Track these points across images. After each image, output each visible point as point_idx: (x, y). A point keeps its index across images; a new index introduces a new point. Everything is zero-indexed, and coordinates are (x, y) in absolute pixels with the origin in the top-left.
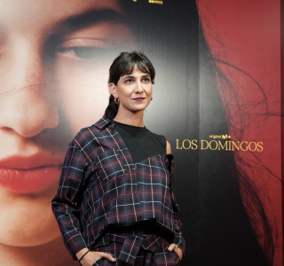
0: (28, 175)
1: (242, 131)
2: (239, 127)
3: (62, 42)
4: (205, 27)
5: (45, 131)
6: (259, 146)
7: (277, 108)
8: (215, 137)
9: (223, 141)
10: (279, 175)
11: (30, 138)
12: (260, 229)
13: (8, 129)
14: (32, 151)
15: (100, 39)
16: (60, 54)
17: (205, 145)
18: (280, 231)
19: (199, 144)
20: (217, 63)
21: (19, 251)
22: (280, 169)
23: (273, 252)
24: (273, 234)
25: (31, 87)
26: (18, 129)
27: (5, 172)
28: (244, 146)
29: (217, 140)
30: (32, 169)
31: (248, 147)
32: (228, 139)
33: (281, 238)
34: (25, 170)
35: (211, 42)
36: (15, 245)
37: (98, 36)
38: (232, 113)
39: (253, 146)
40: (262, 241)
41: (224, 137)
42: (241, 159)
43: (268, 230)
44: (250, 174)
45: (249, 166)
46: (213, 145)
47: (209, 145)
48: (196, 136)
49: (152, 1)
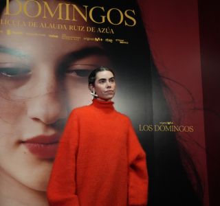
0: (49, 147)
2: (178, 117)
3: (68, 67)
4: (154, 57)
5: (59, 120)
6: (190, 129)
7: (201, 105)
8: (163, 123)
9: (168, 126)
12: (194, 180)
13: (36, 119)
14: (51, 132)
15: (91, 65)
16: (67, 74)
17: (157, 128)
19: (153, 127)
20: (162, 79)
22: (205, 143)
25: (50, 94)
26: (42, 119)
27: (35, 145)
28: (181, 129)
29: (165, 125)
31: (184, 129)
32: (171, 125)
34: (47, 144)
35: (159, 66)
36: (42, 190)
38: (173, 109)
39: (187, 129)
41: (169, 123)
42: (179, 137)
46: (162, 128)
47: (160, 128)
49: (122, 42)
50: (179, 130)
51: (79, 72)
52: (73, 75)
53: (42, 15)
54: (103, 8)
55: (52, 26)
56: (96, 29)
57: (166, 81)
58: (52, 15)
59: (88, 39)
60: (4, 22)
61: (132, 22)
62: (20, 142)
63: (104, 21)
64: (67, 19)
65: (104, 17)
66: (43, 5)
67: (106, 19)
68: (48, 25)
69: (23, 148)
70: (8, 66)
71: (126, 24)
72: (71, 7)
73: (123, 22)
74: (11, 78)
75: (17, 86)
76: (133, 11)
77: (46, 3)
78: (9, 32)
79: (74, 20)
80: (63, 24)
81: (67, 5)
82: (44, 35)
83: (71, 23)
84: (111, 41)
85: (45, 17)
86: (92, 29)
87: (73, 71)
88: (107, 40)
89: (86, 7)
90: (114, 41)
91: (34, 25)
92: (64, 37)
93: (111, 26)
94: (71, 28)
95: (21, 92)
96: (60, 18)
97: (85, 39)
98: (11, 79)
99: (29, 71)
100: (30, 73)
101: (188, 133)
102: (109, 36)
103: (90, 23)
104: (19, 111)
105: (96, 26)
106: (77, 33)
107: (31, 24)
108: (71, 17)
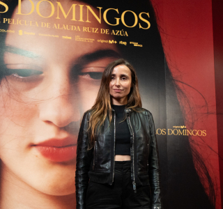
0: (62, 150)
1: (193, 123)
2: (191, 121)
3: (81, 69)
4: (168, 60)
5: (71, 123)
6: (203, 133)
7: (214, 110)
8: (176, 127)
9: (182, 130)
10: (217, 151)
11: (62, 127)
12: (207, 185)
13: (49, 122)
14: (64, 135)
16: (80, 76)
17: (171, 132)
18: (219, 186)
19: (166, 131)
20: (176, 82)
21: (56, 199)
22: (217, 147)
23: (215, 199)
24: (215, 187)
25: (63, 96)
26: (55, 122)
27: (47, 149)
28: (194, 133)
29: (178, 129)
30: (63, 147)
31: (197, 133)
32: (184, 129)
33: (219, 190)
34: (60, 147)
35: (172, 70)
37: (104, 66)
38: (187, 113)
39: (200, 133)
40: (208, 192)
41: (182, 127)
42: (193, 141)
43: (211, 185)
44: (198, 150)
45: (198, 145)
46: (176, 132)
47: (173, 132)
48: (165, 127)
49: (136, 45)
50: (192, 134)
51: (92, 74)
52: (87, 77)
53: (55, 15)
54: (117, 10)
55: (66, 27)
56: (110, 32)
57: (180, 85)
58: (66, 16)
59: (102, 41)
60: (16, 21)
61: (147, 25)
62: (32, 145)
63: (118, 23)
64: (81, 20)
65: (118, 19)
66: (56, 5)
67: (120, 21)
68: (61, 26)
69: (35, 151)
70: (19, 67)
71: (140, 27)
72: (85, 8)
73: (138, 25)
74: (23, 79)
75: (29, 88)
76: (148, 14)
77: (59, 4)
78: (21, 32)
79: (88, 21)
80: (76, 26)
81: (81, 6)
82: (57, 36)
83: (85, 25)
84: (125, 43)
85: (58, 18)
86: (106, 31)
87: (86, 73)
88: (121, 42)
89: (100, 8)
90: (128, 43)
91: (47, 25)
92: (78, 38)
93: (126, 29)
94: (85, 29)
95: (33, 94)
96: (74, 19)
97: (99, 41)
98: (24, 81)
99: (42, 73)
100: (43, 75)
101: (201, 137)
102: (124, 39)
103: (104, 25)
104: (30, 114)
105: (111, 28)
106: (91, 35)
107: (44, 25)
108: (85, 18)
